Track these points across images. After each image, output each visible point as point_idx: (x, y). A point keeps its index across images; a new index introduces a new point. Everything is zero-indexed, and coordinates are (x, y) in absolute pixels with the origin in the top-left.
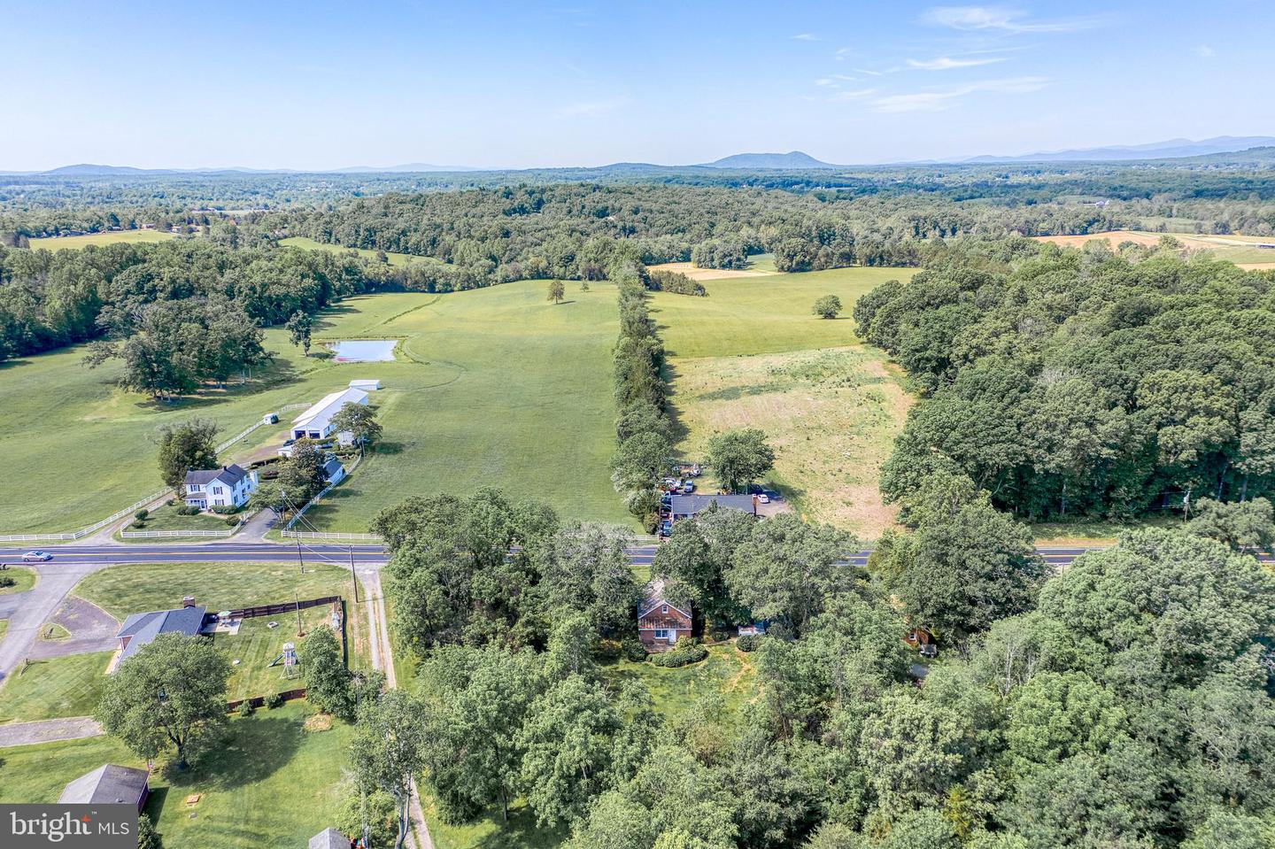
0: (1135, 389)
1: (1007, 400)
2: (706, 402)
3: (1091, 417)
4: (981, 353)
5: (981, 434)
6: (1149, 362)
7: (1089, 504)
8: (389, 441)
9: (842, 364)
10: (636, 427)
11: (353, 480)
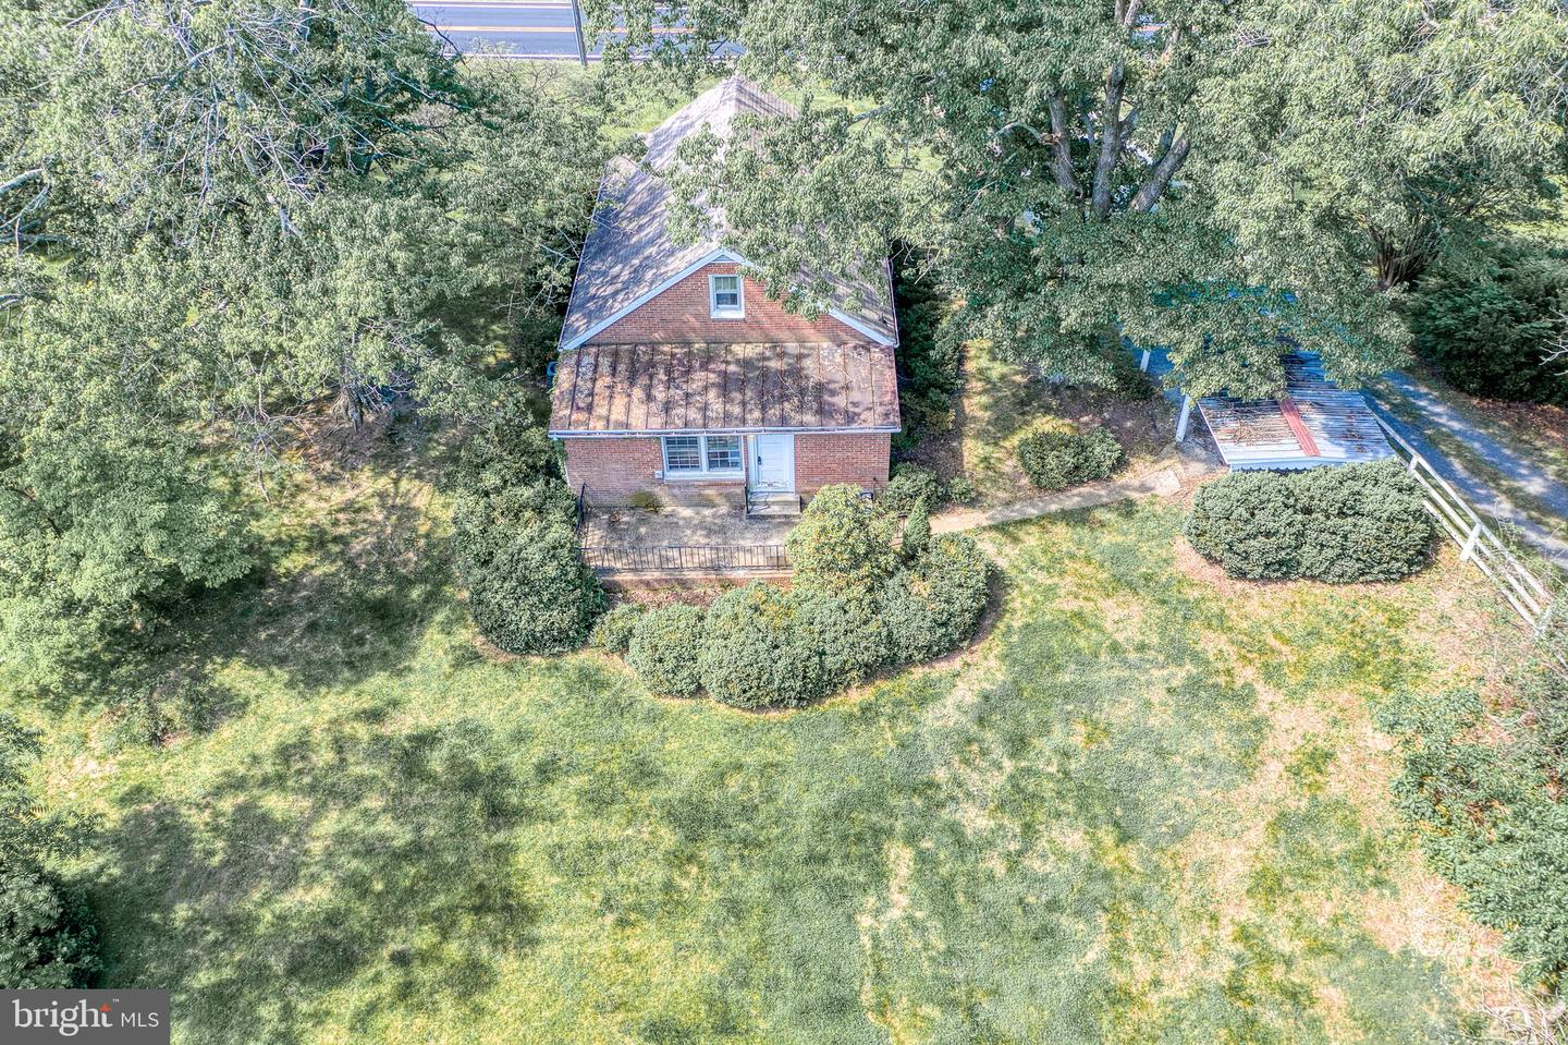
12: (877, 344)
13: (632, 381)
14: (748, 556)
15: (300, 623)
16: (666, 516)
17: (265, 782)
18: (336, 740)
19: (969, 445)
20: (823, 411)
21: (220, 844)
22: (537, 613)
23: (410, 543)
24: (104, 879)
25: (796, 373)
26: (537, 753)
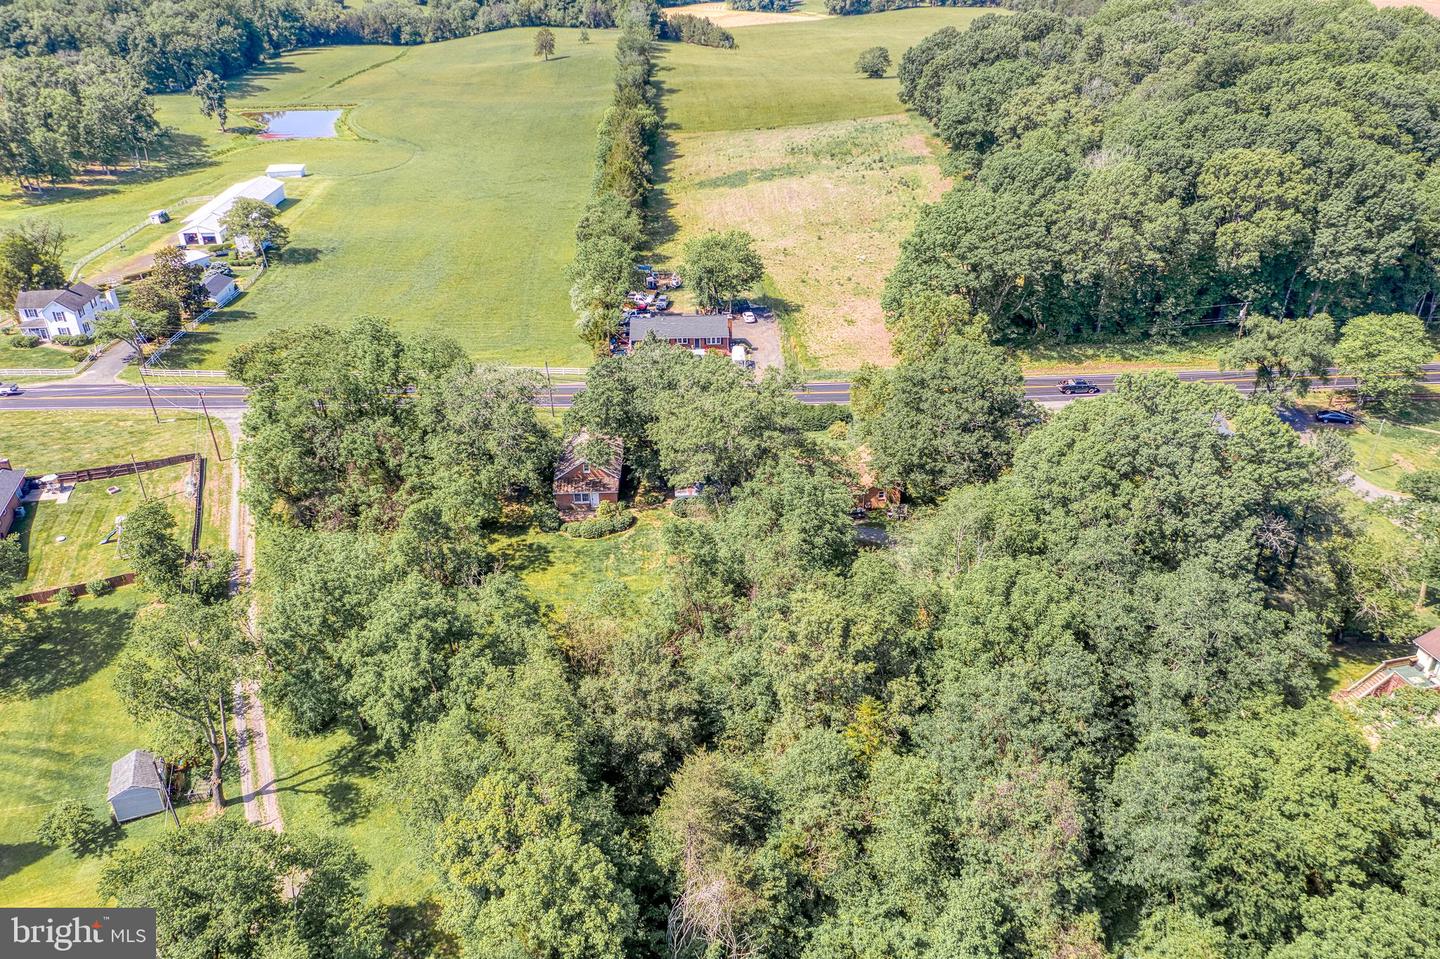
0: (1197, 174)
1: (1039, 192)
2: (707, 191)
3: (1138, 213)
4: (1031, 125)
5: (1001, 238)
6: (1220, 137)
7: (1131, 320)
8: (302, 246)
9: (877, 139)
10: (598, 228)
11: (247, 298)
13: (569, 484)
16: (575, 510)
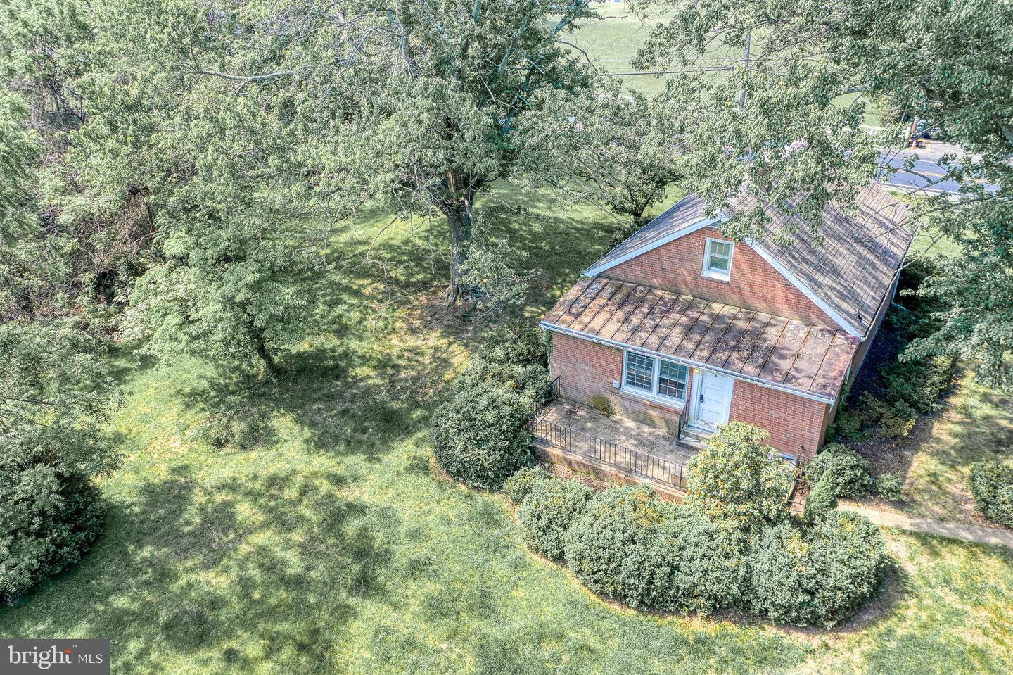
12: (844, 332)
13: (620, 306)
14: (661, 472)
15: (340, 407)
16: (613, 422)
17: (249, 493)
18: (306, 486)
19: (922, 459)
20: (764, 367)
21: (197, 520)
22: (470, 447)
23: (435, 383)
24: (127, 511)
25: (758, 335)
26: (420, 552)
